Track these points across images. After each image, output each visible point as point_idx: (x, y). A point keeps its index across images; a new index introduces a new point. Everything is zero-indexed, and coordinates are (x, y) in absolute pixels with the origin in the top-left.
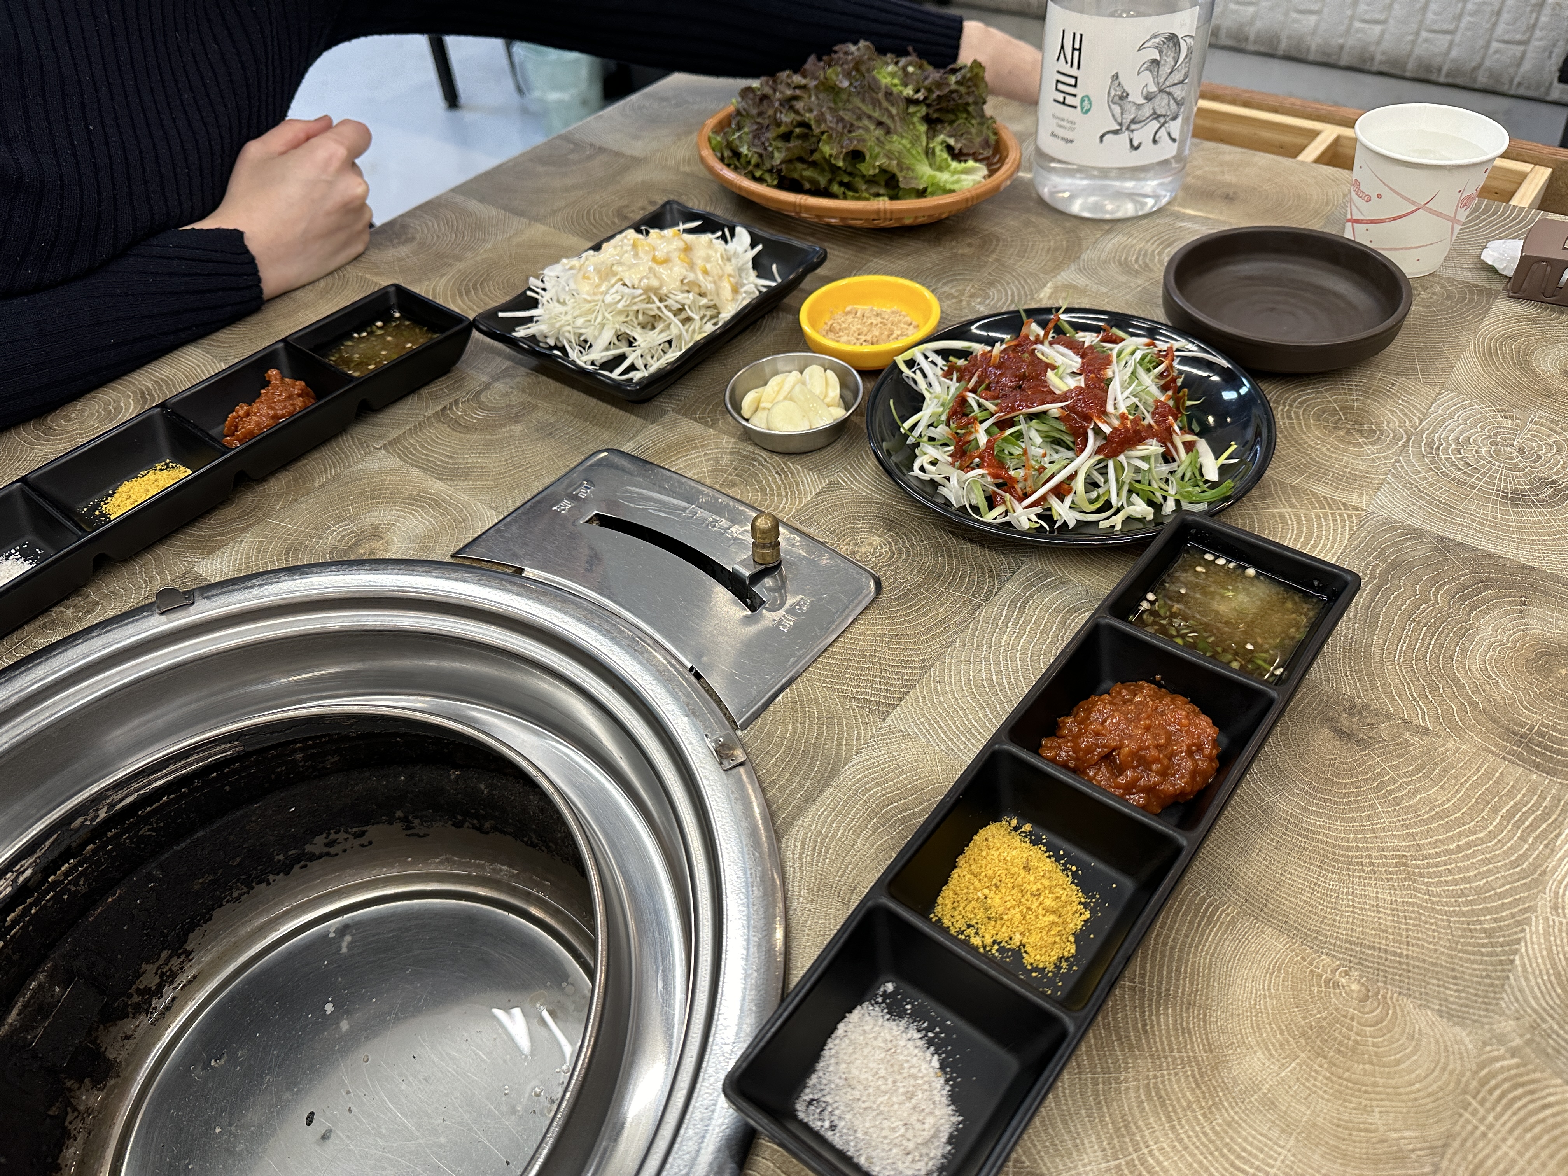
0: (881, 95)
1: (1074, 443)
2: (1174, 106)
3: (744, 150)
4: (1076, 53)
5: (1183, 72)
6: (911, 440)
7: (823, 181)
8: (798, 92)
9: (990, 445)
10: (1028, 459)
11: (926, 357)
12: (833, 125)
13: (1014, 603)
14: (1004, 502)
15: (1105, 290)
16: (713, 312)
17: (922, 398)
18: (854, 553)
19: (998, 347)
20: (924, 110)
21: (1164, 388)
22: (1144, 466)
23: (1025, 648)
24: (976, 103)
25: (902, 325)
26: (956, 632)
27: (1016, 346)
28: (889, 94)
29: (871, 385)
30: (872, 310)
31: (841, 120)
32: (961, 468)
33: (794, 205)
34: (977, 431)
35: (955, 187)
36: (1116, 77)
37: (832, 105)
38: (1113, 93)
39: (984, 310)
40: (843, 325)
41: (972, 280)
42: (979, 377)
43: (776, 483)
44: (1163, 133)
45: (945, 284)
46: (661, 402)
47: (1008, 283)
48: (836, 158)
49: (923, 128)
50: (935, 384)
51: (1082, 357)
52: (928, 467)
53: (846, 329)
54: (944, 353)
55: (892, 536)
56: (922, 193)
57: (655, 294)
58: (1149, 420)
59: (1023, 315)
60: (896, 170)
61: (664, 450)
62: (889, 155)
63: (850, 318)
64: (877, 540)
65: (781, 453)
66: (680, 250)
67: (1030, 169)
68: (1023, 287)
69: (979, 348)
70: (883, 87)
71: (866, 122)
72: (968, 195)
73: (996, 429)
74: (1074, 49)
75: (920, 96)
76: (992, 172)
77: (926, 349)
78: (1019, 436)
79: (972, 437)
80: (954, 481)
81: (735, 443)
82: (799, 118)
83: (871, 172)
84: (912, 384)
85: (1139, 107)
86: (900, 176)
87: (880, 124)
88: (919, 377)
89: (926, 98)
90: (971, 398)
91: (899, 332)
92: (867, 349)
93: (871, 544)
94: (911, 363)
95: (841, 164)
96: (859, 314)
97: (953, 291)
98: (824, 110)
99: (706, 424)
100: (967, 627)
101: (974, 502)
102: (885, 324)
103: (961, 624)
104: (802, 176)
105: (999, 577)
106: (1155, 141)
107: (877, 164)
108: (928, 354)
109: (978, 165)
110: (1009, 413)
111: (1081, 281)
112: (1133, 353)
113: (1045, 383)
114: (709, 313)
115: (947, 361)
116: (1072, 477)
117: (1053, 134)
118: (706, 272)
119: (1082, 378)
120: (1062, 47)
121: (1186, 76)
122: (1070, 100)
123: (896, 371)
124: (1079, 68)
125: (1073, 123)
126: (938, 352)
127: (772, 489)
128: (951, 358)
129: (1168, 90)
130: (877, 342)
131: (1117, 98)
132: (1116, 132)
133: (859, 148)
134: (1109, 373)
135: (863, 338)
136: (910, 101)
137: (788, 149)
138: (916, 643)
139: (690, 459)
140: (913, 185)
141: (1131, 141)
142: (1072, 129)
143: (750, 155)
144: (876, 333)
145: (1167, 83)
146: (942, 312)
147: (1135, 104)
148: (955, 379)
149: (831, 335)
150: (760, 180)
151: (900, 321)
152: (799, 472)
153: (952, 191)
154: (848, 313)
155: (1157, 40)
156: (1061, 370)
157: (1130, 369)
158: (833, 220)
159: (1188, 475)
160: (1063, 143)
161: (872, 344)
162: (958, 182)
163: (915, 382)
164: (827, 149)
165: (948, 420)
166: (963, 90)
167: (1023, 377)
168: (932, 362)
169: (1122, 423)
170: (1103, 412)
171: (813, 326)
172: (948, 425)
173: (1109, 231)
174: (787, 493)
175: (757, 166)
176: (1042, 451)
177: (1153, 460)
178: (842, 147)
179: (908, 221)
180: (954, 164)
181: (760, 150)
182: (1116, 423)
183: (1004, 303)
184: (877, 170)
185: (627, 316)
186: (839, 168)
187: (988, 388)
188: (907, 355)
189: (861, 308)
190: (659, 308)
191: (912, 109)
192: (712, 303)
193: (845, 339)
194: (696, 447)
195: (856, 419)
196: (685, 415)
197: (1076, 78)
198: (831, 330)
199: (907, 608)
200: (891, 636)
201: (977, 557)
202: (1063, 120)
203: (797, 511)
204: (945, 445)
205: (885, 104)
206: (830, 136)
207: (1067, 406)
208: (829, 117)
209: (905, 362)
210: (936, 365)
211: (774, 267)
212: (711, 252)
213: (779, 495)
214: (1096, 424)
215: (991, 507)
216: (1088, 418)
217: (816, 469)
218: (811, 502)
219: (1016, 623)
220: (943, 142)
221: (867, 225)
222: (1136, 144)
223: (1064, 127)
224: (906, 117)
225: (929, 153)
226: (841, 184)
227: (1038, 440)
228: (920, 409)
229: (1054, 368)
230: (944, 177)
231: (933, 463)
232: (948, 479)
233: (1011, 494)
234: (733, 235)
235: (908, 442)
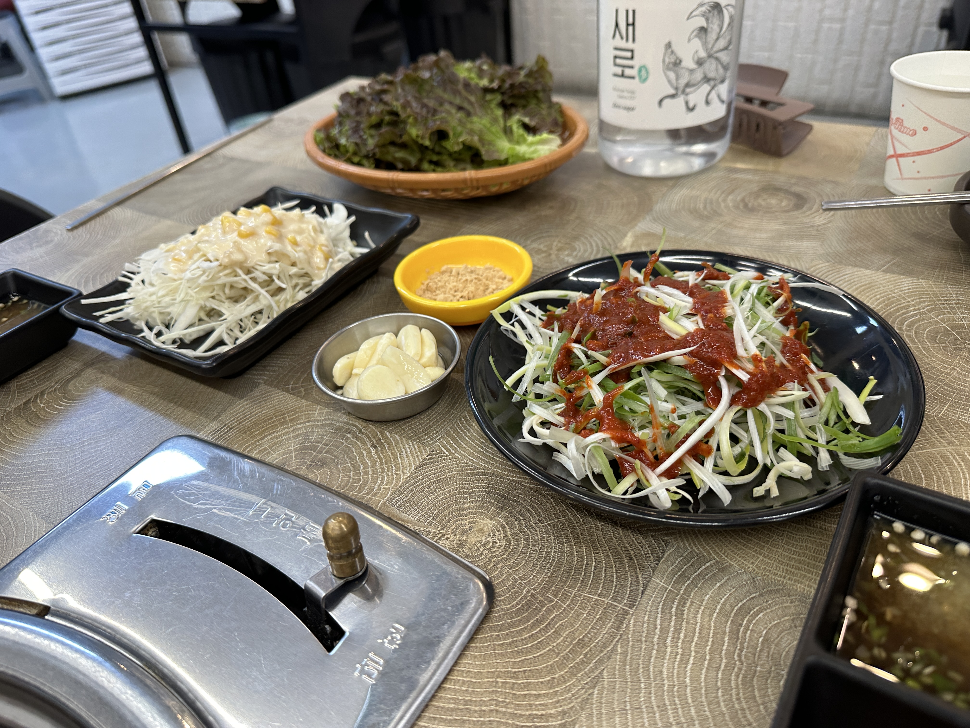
0: (460, 87)
1: (702, 392)
2: (721, 70)
3: (343, 141)
4: (631, 28)
5: (728, 38)
6: (516, 398)
7: (413, 161)
8: (386, 87)
9: (608, 403)
10: (655, 417)
11: (523, 309)
12: (418, 110)
13: (667, 605)
14: (633, 469)
15: (682, 235)
16: (306, 280)
17: (524, 351)
18: (462, 545)
19: (599, 294)
20: (498, 98)
21: (785, 323)
22: (788, 413)
23: (695, 679)
24: (544, 90)
25: (497, 280)
26: (601, 661)
27: (616, 290)
28: (467, 85)
29: (470, 340)
30: (466, 268)
31: (424, 106)
32: (577, 432)
33: (387, 181)
34: (589, 386)
35: (535, 156)
36: (669, 45)
37: (417, 95)
38: (667, 60)
39: (572, 261)
40: (440, 284)
41: (557, 236)
42: (581, 326)
43: (370, 457)
44: (713, 95)
45: (533, 241)
46: (255, 375)
47: (591, 236)
48: (423, 138)
49: (499, 112)
50: (536, 335)
51: (691, 295)
52: (539, 429)
53: (442, 287)
54: (541, 303)
55: (505, 518)
56: (504, 163)
57: (241, 268)
58: (780, 359)
59: (617, 260)
60: (478, 145)
61: (249, 428)
62: (471, 132)
63: (446, 277)
64: (488, 524)
65: (377, 422)
66: (267, 224)
67: (596, 144)
68: (606, 238)
69: (576, 296)
70: (462, 80)
71: (447, 106)
72: (546, 160)
73: (611, 384)
74: (628, 25)
75: (495, 85)
76: (564, 141)
77: (523, 300)
78: (640, 389)
79: (584, 392)
80: (572, 446)
81: (328, 414)
82: (388, 108)
83: (456, 148)
84: (512, 337)
85: (692, 71)
86: (483, 151)
87: (460, 108)
88: (517, 329)
89: (500, 87)
90: (577, 349)
91: (494, 287)
92: (463, 304)
93: (481, 531)
94: (508, 316)
95: (427, 143)
96: (454, 273)
97: (542, 247)
98: (409, 98)
99: (298, 394)
100: (614, 649)
101: (596, 471)
102: (480, 280)
103: (605, 646)
104: (395, 158)
105: (642, 568)
106: (707, 103)
107: (461, 140)
108: (525, 305)
109: (551, 136)
110: (624, 364)
111: (657, 229)
112: (747, 288)
113: (657, 327)
114: (301, 281)
115: (545, 310)
116: (711, 433)
117: (615, 106)
118: (295, 244)
119: (698, 318)
120: (617, 25)
121: (730, 43)
122: (628, 72)
123: (494, 325)
124: (634, 40)
125: (632, 92)
126: (535, 302)
127: (366, 466)
128: (549, 307)
129: (716, 55)
130: (474, 297)
131: (671, 65)
132: (673, 96)
133: (443, 127)
134: (728, 311)
135: (459, 294)
136: (486, 90)
137: (380, 135)
138: (551, 684)
139: (276, 437)
140: (496, 156)
141: (687, 103)
142: (632, 98)
143: (348, 145)
144: (471, 288)
145: (715, 49)
146: (534, 266)
147: (687, 69)
148: (556, 329)
149: (428, 294)
150: (359, 164)
151: (494, 276)
152: (397, 443)
153: (529, 159)
154: (443, 273)
155: (703, 9)
156: (675, 313)
157: (747, 304)
158: (425, 194)
159: (833, 418)
160: (625, 112)
161: (469, 299)
162: (535, 152)
163: (515, 335)
164: (414, 132)
165: (555, 375)
166: (531, 81)
167: (633, 322)
168: (530, 313)
169: (756, 367)
170: (733, 356)
171: (409, 288)
172: (556, 381)
173: (674, 186)
174: (383, 469)
175: (355, 154)
176: (669, 406)
177: (797, 406)
178: (427, 129)
179: (494, 189)
180: (530, 138)
181: (358, 141)
182: (750, 367)
183: (591, 253)
184: (461, 147)
185: (214, 290)
186: (427, 148)
187: (594, 337)
188: (503, 308)
189: (455, 267)
190: (245, 280)
191: (489, 97)
192: (304, 271)
193: (441, 296)
194: (285, 422)
195: (455, 376)
196: (277, 386)
197: (632, 51)
198: (428, 289)
199: (533, 626)
200: (515, 675)
201: (610, 539)
202: (623, 91)
203: (394, 492)
204: (554, 400)
205: (464, 93)
206: (416, 119)
207: (691, 353)
208: (414, 104)
209: (502, 314)
210: (534, 315)
211: (367, 234)
212: (304, 226)
213: (374, 472)
214: (727, 369)
215: (619, 476)
216: (717, 364)
217: (416, 437)
218: (410, 478)
219: (676, 638)
220: (519, 121)
221: (456, 196)
222: (691, 105)
223: (625, 98)
224: (484, 105)
225: (508, 132)
226: (431, 162)
227: (662, 392)
228: (521, 363)
229: (665, 310)
230: (522, 149)
231: (545, 424)
232: (565, 445)
233: (641, 460)
234: (331, 210)
235: (514, 400)
